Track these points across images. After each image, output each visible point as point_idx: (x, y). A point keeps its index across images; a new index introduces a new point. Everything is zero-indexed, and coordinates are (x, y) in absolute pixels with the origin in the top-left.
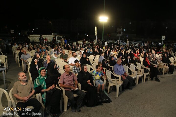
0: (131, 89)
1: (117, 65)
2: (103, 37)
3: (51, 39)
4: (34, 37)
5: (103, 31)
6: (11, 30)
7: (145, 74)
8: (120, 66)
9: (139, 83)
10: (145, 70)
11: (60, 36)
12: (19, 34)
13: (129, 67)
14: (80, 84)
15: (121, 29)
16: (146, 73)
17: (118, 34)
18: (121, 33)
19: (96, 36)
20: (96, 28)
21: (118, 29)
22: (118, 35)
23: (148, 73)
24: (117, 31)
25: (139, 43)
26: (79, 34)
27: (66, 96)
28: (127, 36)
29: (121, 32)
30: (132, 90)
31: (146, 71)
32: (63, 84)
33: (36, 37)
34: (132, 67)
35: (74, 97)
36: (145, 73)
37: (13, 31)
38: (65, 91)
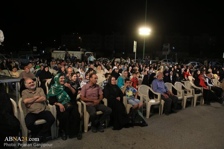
0: (176, 112)
1: (156, 81)
2: (144, 54)
3: (79, 56)
4: (59, 53)
5: (144, 46)
6: (34, 47)
7: (196, 96)
8: (160, 81)
9: (186, 107)
10: (195, 90)
11: (90, 53)
12: (43, 52)
13: (174, 85)
14: (107, 99)
15: (168, 45)
16: (197, 94)
17: (164, 51)
18: (168, 51)
19: (135, 53)
20: (135, 43)
21: (164, 45)
22: (164, 53)
23: (200, 94)
24: (163, 48)
25: (192, 63)
26: (114, 52)
27: (87, 112)
28: (176, 54)
29: (168, 49)
30: (176, 114)
31: (197, 92)
32: (85, 97)
33: (61, 53)
34: (178, 85)
35: (97, 114)
36: (195, 94)
37: (35, 48)
38: (86, 106)
